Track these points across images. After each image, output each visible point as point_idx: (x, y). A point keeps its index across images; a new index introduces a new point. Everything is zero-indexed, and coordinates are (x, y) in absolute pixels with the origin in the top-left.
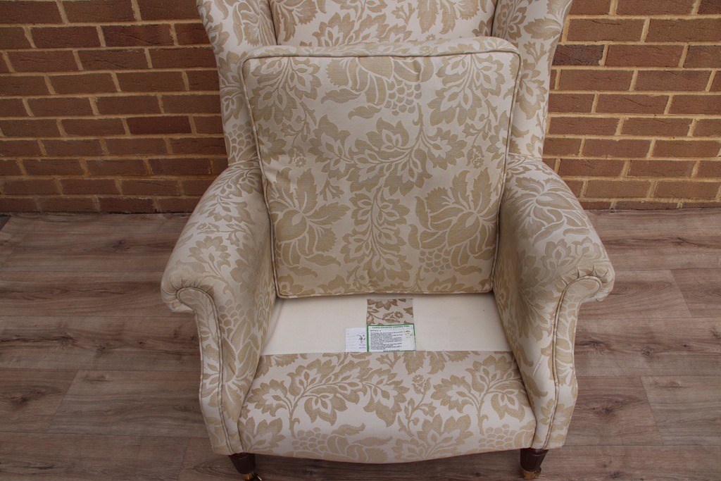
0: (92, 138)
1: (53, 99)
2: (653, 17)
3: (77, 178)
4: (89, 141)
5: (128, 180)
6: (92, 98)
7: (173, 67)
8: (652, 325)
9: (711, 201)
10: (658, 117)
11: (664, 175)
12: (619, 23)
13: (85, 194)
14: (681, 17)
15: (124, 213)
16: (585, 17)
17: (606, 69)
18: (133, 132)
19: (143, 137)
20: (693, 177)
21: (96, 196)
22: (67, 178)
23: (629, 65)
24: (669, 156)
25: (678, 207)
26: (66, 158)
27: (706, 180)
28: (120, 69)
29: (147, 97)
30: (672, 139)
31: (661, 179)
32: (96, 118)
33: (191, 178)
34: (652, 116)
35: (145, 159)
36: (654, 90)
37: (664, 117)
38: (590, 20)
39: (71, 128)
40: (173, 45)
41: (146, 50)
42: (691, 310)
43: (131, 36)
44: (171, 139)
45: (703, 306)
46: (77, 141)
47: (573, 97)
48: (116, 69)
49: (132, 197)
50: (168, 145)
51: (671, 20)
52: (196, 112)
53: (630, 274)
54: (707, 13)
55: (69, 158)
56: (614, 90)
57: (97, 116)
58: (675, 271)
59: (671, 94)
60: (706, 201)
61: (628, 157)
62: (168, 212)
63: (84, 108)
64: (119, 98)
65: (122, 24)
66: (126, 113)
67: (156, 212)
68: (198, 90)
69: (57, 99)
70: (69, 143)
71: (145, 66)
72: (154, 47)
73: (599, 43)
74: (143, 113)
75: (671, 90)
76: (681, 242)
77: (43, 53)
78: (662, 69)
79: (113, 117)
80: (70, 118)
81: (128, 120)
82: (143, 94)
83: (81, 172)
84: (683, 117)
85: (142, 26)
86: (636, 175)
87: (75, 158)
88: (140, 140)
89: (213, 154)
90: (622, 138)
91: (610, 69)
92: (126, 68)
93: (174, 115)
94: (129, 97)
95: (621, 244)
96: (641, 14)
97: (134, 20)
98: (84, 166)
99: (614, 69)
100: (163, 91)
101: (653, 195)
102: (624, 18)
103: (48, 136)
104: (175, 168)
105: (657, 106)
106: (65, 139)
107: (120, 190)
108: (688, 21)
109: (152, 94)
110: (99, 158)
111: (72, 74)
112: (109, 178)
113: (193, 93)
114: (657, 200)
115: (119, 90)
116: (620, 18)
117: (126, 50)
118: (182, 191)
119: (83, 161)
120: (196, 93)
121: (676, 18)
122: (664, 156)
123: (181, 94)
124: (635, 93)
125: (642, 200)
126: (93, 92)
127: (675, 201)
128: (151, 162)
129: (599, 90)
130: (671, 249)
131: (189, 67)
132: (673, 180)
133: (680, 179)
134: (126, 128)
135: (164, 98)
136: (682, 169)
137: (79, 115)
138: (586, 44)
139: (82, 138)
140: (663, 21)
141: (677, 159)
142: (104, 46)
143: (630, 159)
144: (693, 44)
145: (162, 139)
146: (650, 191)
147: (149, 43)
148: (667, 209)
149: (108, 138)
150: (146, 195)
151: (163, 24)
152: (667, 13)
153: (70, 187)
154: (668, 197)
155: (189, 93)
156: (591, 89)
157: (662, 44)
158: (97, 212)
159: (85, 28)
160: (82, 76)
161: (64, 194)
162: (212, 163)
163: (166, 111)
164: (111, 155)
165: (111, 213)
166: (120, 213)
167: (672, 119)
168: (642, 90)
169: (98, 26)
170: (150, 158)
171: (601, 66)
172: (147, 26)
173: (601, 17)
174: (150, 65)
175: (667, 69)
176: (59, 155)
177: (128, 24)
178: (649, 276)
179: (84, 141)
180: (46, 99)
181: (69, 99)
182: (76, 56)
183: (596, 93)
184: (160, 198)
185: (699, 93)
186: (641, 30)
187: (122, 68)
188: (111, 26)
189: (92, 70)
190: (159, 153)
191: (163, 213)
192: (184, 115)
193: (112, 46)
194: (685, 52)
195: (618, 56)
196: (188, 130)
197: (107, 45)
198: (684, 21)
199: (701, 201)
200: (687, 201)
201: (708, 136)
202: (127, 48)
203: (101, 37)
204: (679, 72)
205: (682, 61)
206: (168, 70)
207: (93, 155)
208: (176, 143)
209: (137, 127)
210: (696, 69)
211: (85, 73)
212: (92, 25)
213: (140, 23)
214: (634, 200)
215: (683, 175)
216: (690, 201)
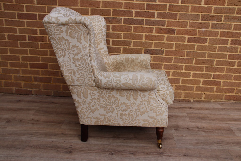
0: (18, 68)
1: (8, 55)
2: (176, 43)
3: (10, 81)
4: (16, 69)
5: (26, 83)
6: (20, 56)
7: (46, 49)
8: (178, 124)
9: (201, 100)
10: (181, 71)
11: (186, 90)
12: (167, 44)
13: (11, 87)
14: (183, 43)
15: (22, 94)
16: (158, 42)
17: (165, 56)
18: (31, 67)
19: (33, 69)
20: (194, 91)
21: (14, 88)
22: (6, 81)
23: (172, 56)
24: (186, 84)
25: (191, 101)
26: (8, 74)
27: (198, 92)
28: (30, 48)
29: (37, 57)
30: (186, 79)
31: (185, 92)
32: (20, 62)
33: (45, 84)
34: (180, 71)
35: (33, 76)
36: (179, 63)
37: (183, 72)
38: (160, 42)
39: (12, 65)
40: (47, 42)
41: (39, 43)
42: (191, 122)
43: (36, 39)
44: (42, 71)
45: (195, 121)
46: (13, 69)
47: (157, 64)
48: (29, 48)
49: (26, 89)
50: (40, 72)
51: (181, 44)
52: (50, 62)
53: (174, 114)
54: (190, 43)
55: (9, 74)
56: (168, 63)
57: (21, 62)
58: (187, 114)
59: (184, 65)
60: (200, 100)
61: (174, 84)
62: (36, 95)
63: (17, 59)
64: (29, 56)
65: (34, 35)
66: (30, 61)
67: (32, 95)
68: (52, 56)
69: (10, 55)
70: (10, 69)
71: (38, 48)
72: (41, 43)
73: (162, 49)
74: (35, 62)
75: (184, 63)
76: (191, 108)
77: (9, 41)
78: (180, 57)
79: (25, 62)
80: (12, 61)
81: (30, 64)
82: (36, 56)
83: (11, 79)
84: (188, 72)
85: (39, 36)
86: (177, 90)
87: (11, 75)
88: (32, 70)
89: (53, 76)
90: (172, 78)
91: (166, 56)
92: (32, 48)
93: (44, 63)
94: (31, 56)
95: (173, 108)
96: (173, 42)
97: (37, 34)
98: (13, 78)
99: (167, 56)
100: (42, 55)
101: (183, 97)
102: (168, 42)
103: (4, 67)
104: (41, 80)
105: (180, 68)
106: (9, 68)
107: (23, 86)
108: (185, 44)
109: (38, 56)
110: (18, 75)
111: (16, 48)
112: (20, 82)
113: (50, 57)
114: (185, 99)
115: (29, 54)
116: (167, 42)
117: (33, 43)
118: (42, 88)
119: (13, 76)
120: (51, 57)
121: (182, 43)
122: (185, 84)
123: (47, 57)
124: (174, 64)
125: (180, 98)
126: (21, 54)
127: (190, 99)
128: (34, 77)
129: (164, 62)
130: (188, 109)
131: (50, 49)
132: (189, 92)
133: (191, 92)
134: (29, 66)
135: (42, 57)
136: (191, 89)
137: (15, 61)
138: (159, 49)
139: (14, 68)
140: (179, 44)
141: (189, 85)
142: (27, 41)
143: (175, 84)
144: (188, 51)
145: (39, 70)
146: (182, 95)
147: (40, 41)
148: (188, 102)
149: (23, 69)
150: (30, 88)
151: (45, 36)
152: (179, 42)
153: (7, 84)
154: (188, 98)
155: (49, 57)
156: (161, 62)
157: (179, 50)
158: (13, 94)
159: (23, 35)
160: (19, 49)
161: (4, 86)
162: (52, 79)
163: (41, 62)
164: (22, 74)
165: (18, 94)
166: (21, 94)
167: (186, 72)
168: (176, 63)
169: (27, 35)
170: (34, 76)
171: (164, 56)
172: (40, 36)
173: (162, 42)
174: (39, 48)
175: (182, 57)
176: (6, 73)
177: (35, 35)
178: (180, 114)
179: (15, 69)
180: (7, 55)
181: (13, 56)
182: (19, 43)
183: (163, 63)
184: (35, 90)
185: (191, 65)
186: (173, 46)
187: (31, 48)
188: (30, 36)
189: (22, 47)
190: (37, 75)
191: (35, 95)
192: (47, 63)
193: (30, 41)
194: (186, 53)
195: (168, 53)
196: (47, 68)
197: (28, 41)
198: (184, 44)
199: (198, 100)
200: (194, 99)
201: (196, 78)
202: (34, 42)
203: (27, 38)
204: (185, 58)
205: (185, 55)
206: (44, 49)
207: (16, 74)
208: (43, 72)
209: (32, 66)
210: (190, 58)
211: (20, 48)
212: (25, 35)
213: (39, 35)
214: (178, 98)
215: (191, 90)
216: (195, 99)
